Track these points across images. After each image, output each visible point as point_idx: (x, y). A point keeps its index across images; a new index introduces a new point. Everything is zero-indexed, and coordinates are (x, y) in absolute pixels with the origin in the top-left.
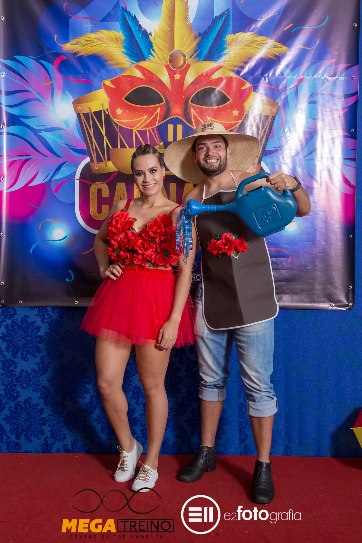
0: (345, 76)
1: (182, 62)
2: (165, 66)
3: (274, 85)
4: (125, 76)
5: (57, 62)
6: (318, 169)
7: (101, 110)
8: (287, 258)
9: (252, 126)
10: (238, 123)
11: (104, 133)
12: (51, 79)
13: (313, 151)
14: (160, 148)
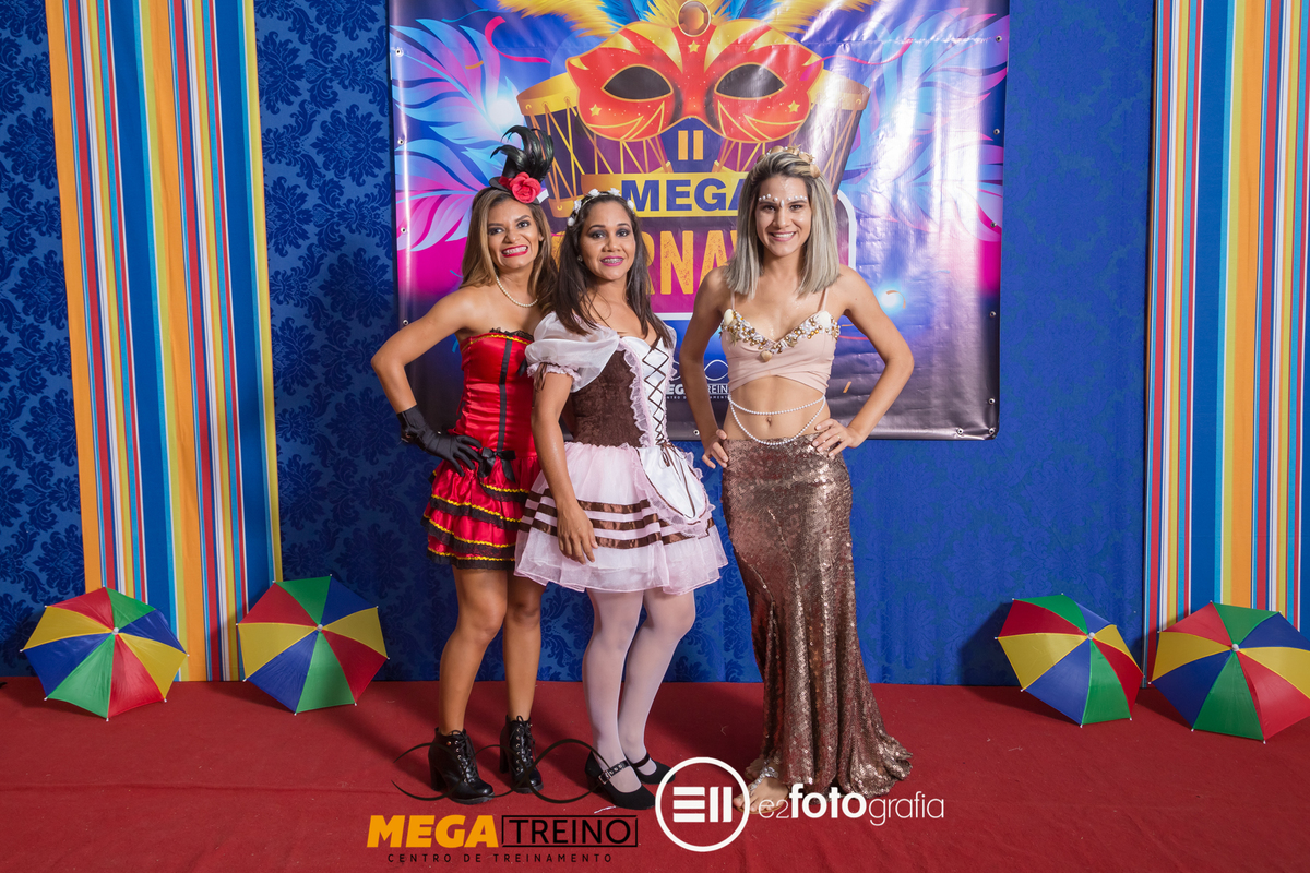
0: (984, 37)
1: (702, 22)
2: (673, 29)
3: (860, 56)
4: (605, 49)
5: (490, 28)
6: (936, 201)
7: (566, 110)
9: (822, 130)
10: (796, 125)
11: (570, 148)
12: (480, 59)
13: (926, 170)
14: (666, 172)
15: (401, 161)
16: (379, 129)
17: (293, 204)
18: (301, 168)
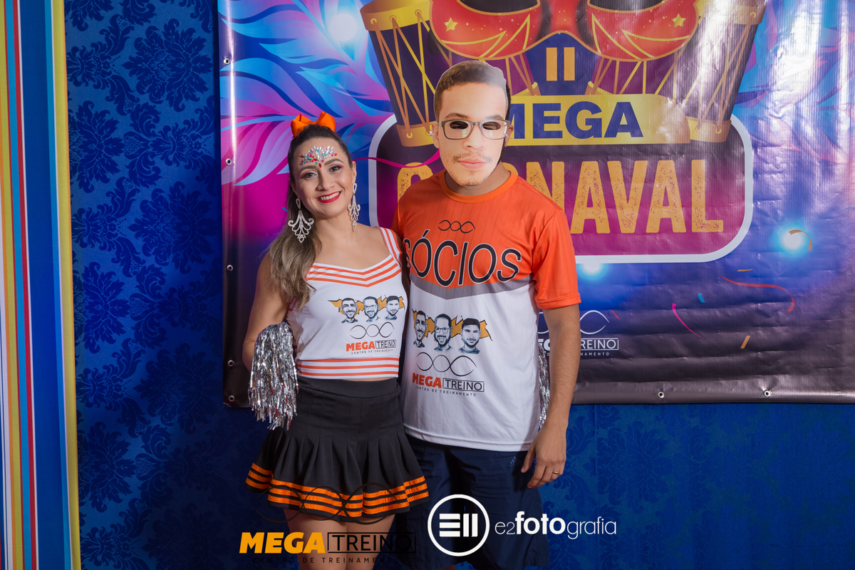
6: (843, 126)
7: (417, 24)
8: (787, 304)
9: (712, 47)
10: (680, 42)
11: (422, 68)
13: (832, 93)
14: (533, 94)
15: (228, 83)
16: (201, 47)
17: (101, 132)
18: (111, 92)
